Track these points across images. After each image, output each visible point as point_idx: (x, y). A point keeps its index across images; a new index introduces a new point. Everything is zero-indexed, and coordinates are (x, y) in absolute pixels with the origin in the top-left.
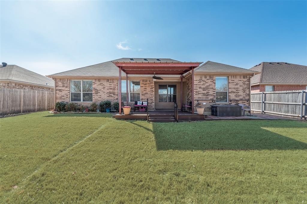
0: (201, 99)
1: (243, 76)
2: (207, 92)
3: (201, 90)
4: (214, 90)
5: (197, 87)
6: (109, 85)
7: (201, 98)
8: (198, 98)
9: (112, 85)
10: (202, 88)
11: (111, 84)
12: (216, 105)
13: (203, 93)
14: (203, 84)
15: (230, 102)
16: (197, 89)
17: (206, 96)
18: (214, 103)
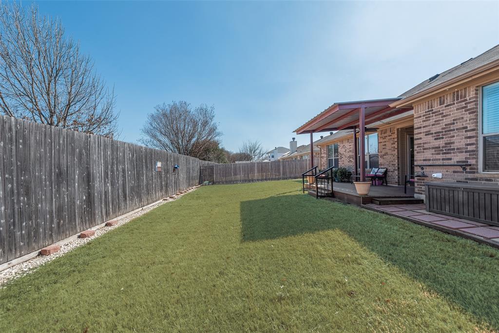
0: (431, 163)
2: (446, 144)
3: (430, 138)
4: (469, 134)
5: (421, 133)
6: (349, 147)
7: (430, 160)
8: (424, 160)
10: (432, 134)
11: (350, 144)
12: (476, 179)
13: (437, 148)
14: (437, 122)
16: (421, 138)
17: (443, 154)
18: (470, 176)
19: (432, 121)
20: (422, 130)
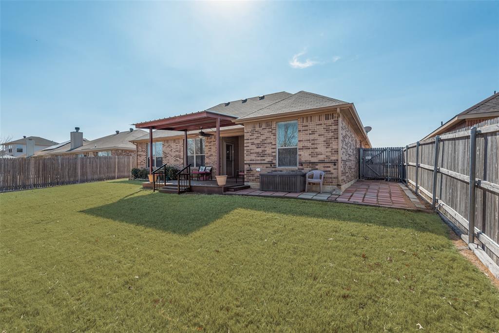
0: (254, 162)
1: (326, 115)
2: (262, 151)
3: (254, 147)
4: (273, 147)
5: (248, 143)
6: (175, 147)
7: (254, 160)
8: (250, 160)
9: (178, 147)
10: (255, 144)
12: (276, 171)
13: (258, 153)
14: (258, 138)
15: (301, 167)
16: (248, 146)
17: (261, 157)
18: (274, 169)
19: (255, 137)
20: (250, 141)
